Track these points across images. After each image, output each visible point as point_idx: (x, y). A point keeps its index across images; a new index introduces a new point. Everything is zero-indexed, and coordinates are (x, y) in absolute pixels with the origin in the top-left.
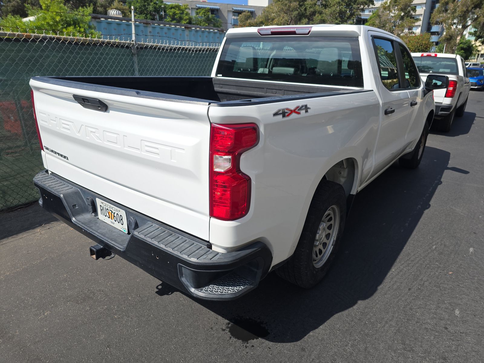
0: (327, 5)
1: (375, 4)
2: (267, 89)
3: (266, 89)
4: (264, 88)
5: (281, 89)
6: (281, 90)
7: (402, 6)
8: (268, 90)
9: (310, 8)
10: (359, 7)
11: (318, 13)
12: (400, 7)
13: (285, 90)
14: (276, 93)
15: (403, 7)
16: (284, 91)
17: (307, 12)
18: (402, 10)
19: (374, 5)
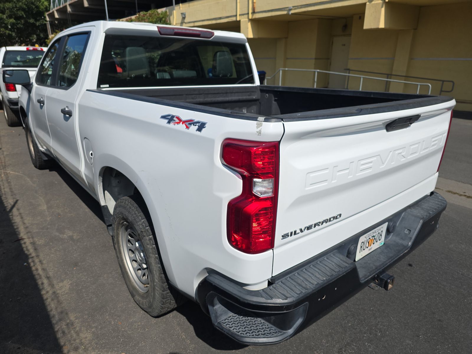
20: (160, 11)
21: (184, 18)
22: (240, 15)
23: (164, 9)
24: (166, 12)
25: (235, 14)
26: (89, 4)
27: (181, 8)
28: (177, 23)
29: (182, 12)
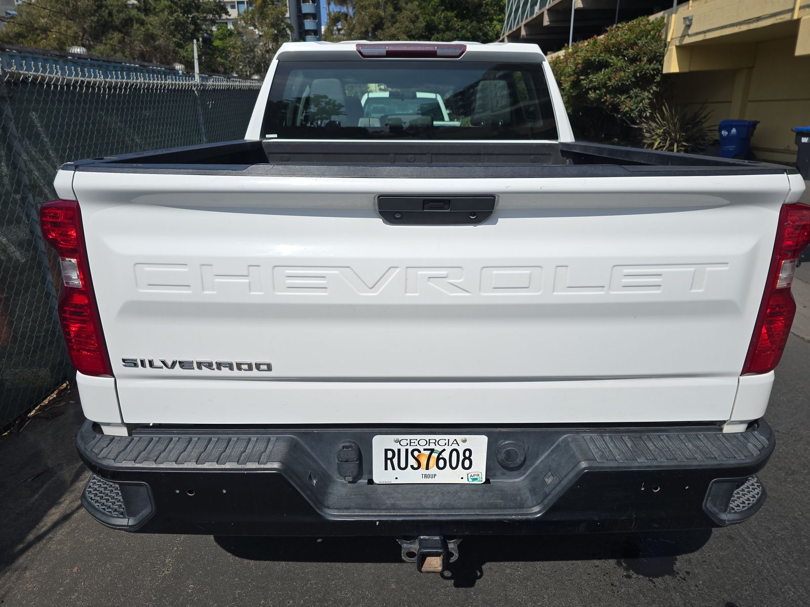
0: (147, 10)
1: (230, 13)
2: (396, 154)
3: (393, 155)
4: (388, 154)
5: (425, 152)
6: (425, 154)
7: (272, 20)
8: (397, 156)
9: (118, 11)
10: (206, 17)
11: (137, 22)
12: (270, 21)
13: (432, 154)
14: (415, 160)
15: (275, 21)
16: (430, 155)
17: (114, 18)
18: (273, 25)
19: (230, 16)
20: (652, 18)
21: (688, 27)
22: (801, 8)
23: (659, 15)
24: (663, 18)
25: (791, 7)
26: (550, 21)
27: (690, 8)
28: (674, 37)
29: (685, 16)
